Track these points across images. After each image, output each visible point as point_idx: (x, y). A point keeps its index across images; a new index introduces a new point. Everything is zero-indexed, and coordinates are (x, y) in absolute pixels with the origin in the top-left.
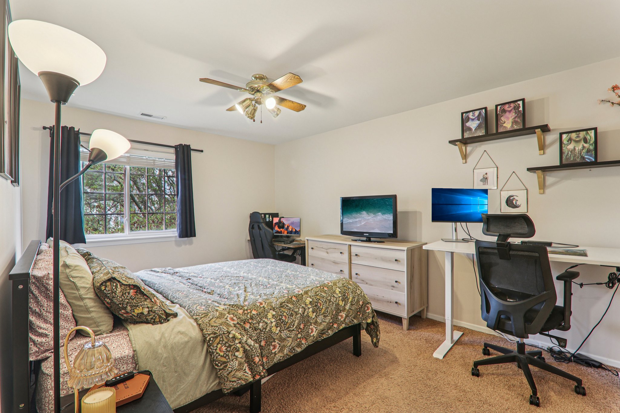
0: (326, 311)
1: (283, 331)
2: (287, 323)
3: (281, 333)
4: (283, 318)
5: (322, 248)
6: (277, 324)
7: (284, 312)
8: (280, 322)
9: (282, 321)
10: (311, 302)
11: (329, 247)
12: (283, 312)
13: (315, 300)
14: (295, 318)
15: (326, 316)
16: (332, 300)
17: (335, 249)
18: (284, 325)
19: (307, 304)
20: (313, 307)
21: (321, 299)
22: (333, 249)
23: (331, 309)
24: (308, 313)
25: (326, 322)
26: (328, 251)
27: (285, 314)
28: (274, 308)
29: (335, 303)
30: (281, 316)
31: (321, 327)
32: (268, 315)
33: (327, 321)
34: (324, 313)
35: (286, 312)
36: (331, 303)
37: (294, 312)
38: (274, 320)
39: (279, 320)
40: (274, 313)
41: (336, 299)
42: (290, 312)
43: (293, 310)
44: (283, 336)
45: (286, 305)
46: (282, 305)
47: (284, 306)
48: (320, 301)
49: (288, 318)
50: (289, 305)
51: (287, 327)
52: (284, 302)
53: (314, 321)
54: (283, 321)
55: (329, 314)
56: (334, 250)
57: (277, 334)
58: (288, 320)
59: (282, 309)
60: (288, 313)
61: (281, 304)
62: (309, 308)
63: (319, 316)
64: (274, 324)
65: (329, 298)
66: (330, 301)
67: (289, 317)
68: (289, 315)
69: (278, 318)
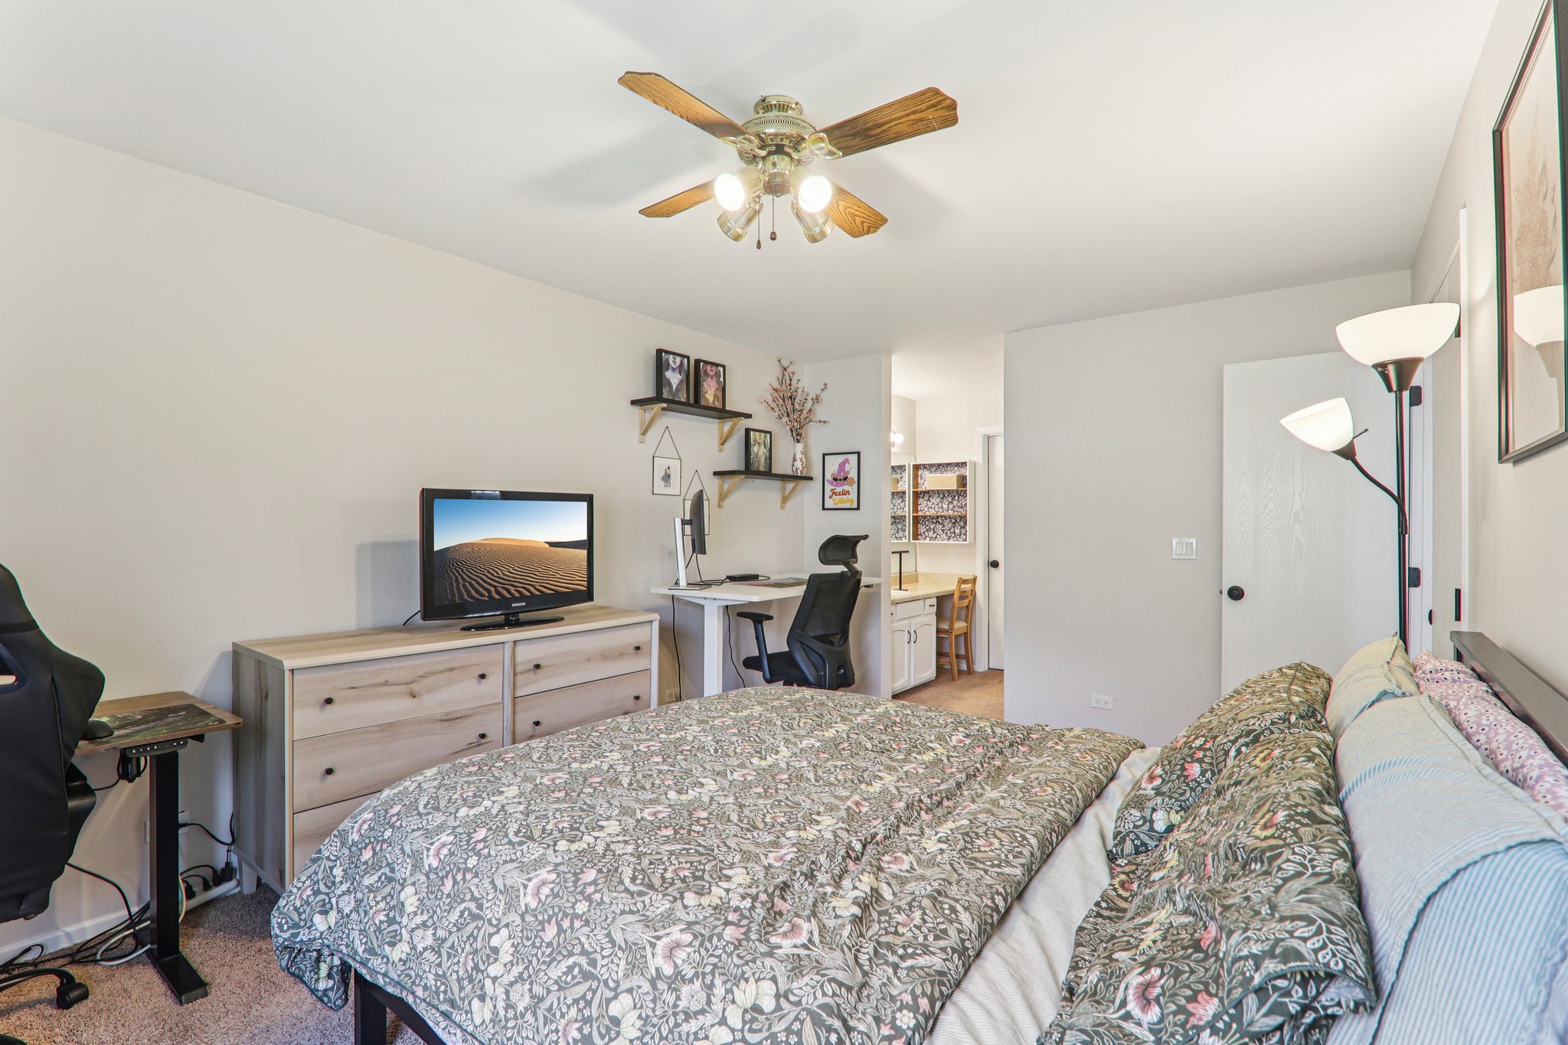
5: (386, 683)
11: (421, 673)
17: (452, 669)
22: (443, 672)
26: (416, 687)
56: (447, 674)
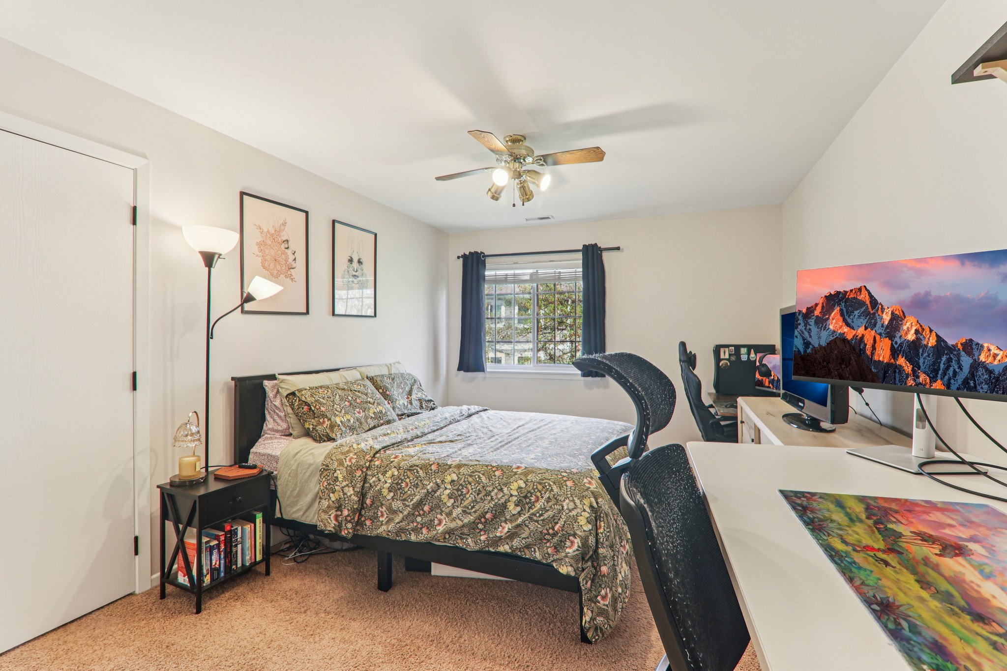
0: (470, 505)
1: (397, 500)
2: (405, 493)
3: (393, 501)
4: (403, 484)
6: (392, 488)
7: (408, 477)
8: (396, 487)
9: (399, 486)
10: (453, 481)
12: (406, 477)
13: (462, 482)
14: (419, 492)
15: (467, 513)
16: (493, 494)
18: (401, 493)
19: (446, 481)
20: (453, 489)
21: (473, 484)
23: (484, 506)
24: (442, 494)
25: (462, 521)
27: (408, 480)
28: (400, 467)
29: (496, 501)
30: (402, 480)
31: (453, 525)
32: (388, 473)
33: (466, 521)
34: (465, 507)
35: (411, 478)
36: (489, 498)
37: (422, 484)
38: (450, 487)
39: (396, 484)
40: (396, 473)
41: (503, 496)
42: (416, 482)
43: (421, 481)
44: (393, 507)
45: (417, 470)
46: (410, 469)
47: (413, 470)
48: (469, 487)
49: (410, 487)
50: (421, 472)
51: (403, 498)
52: (417, 466)
53: (447, 510)
54: (400, 488)
55: (475, 512)
57: (388, 500)
58: (409, 490)
59: (408, 473)
60: (412, 481)
61: (411, 466)
62: (446, 489)
63: (458, 507)
64: (388, 485)
65: (490, 489)
66: (488, 494)
67: (412, 487)
68: (413, 484)
69: (396, 481)
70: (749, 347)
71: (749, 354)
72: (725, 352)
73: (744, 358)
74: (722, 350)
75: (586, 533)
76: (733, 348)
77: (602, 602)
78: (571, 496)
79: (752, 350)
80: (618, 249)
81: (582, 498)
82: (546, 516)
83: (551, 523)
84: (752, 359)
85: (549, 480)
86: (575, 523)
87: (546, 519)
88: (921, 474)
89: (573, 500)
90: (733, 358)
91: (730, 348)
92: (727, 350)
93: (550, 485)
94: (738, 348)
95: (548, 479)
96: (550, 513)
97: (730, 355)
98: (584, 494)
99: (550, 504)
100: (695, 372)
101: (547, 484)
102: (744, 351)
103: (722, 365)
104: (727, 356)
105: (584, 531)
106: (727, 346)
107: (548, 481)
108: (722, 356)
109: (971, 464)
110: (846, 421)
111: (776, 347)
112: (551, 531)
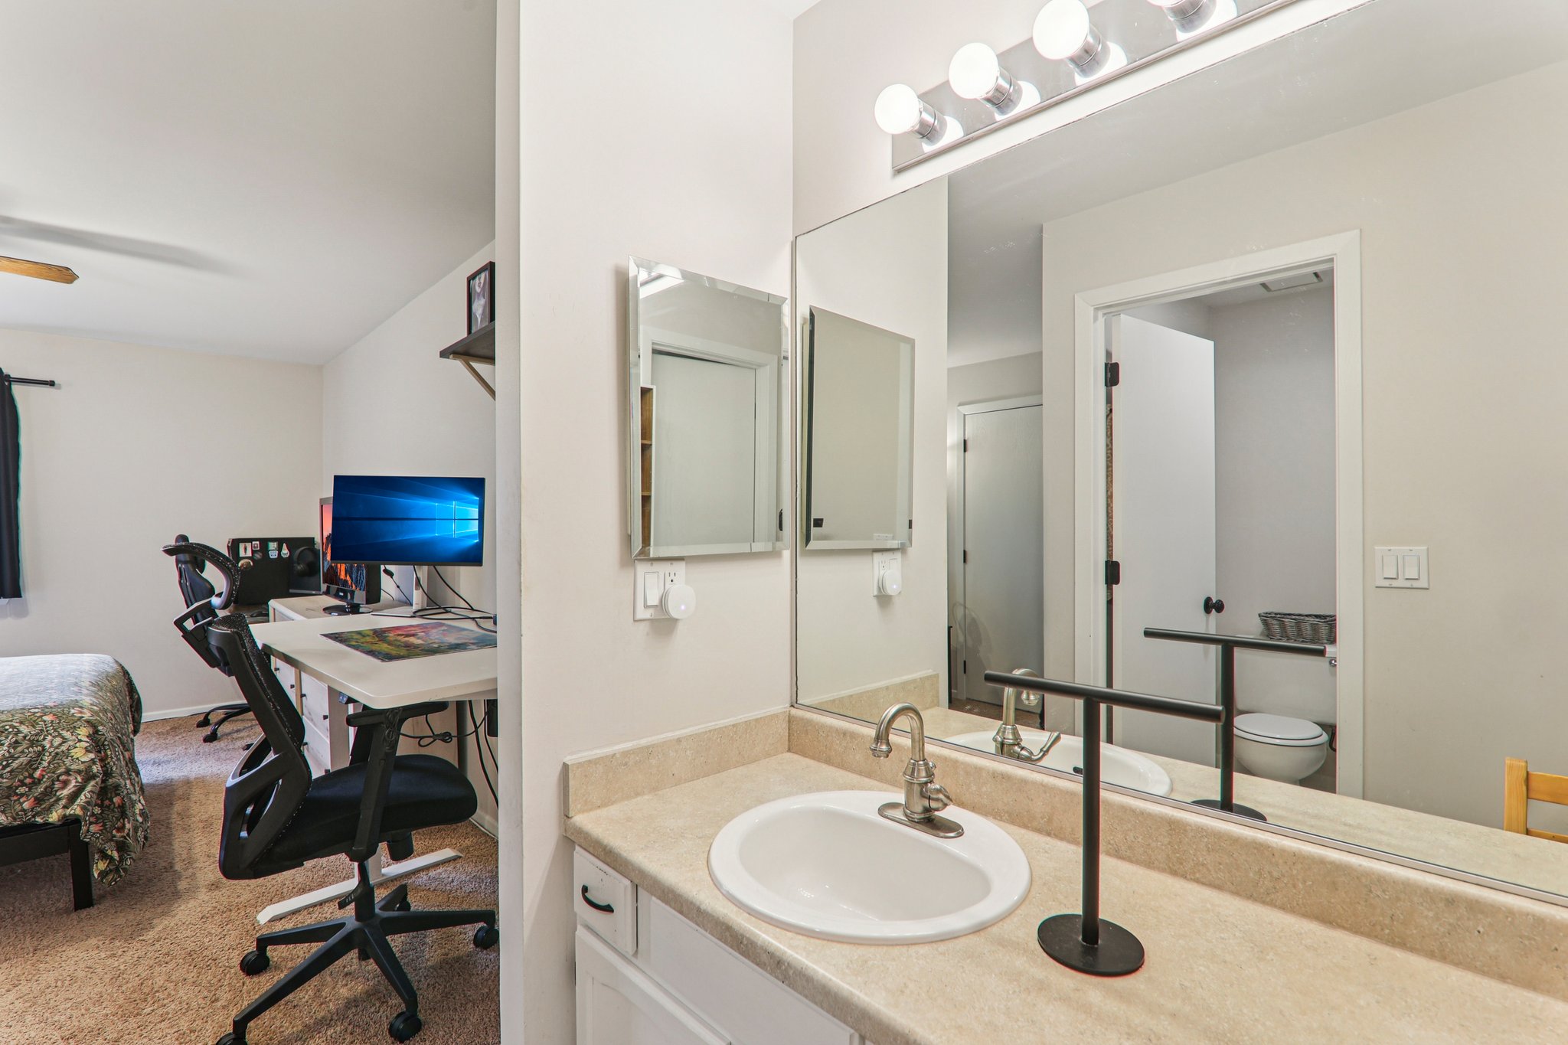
70: (280, 541)
71: (280, 549)
72: (246, 549)
73: (273, 555)
74: (242, 546)
75: (86, 764)
76: (258, 542)
77: (118, 835)
78: (55, 730)
79: (284, 544)
80: (52, 384)
81: (73, 729)
82: (15, 765)
83: (27, 771)
84: (284, 556)
85: (11, 721)
86: (67, 758)
87: (17, 768)
88: (414, 617)
89: (60, 734)
90: (258, 556)
91: (253, 543)
92: (249, 545)
93: (13, 727)
94: (264, 542)
95: (8, 721)
96: (23, 760)
97: (253, 552)
98: (75, 724)
99: (19, 749)
100: (204, 575)
101: (7, 727)
102: (272, 546)
103: (243, 565)
104: (249, 554)
105: (83, 762)
106: (250, 540)
107: (10, 723)
108: (242, 554)
109: (444, 608)
110: (379, 601)
111: (315, 539)
112: (28, 781)
